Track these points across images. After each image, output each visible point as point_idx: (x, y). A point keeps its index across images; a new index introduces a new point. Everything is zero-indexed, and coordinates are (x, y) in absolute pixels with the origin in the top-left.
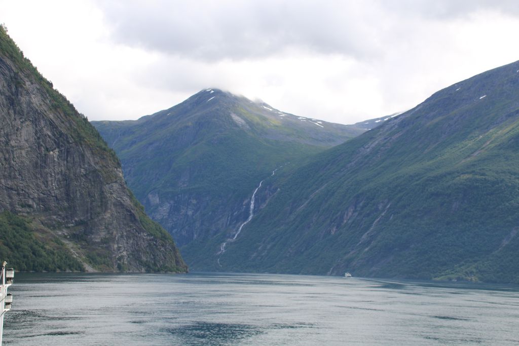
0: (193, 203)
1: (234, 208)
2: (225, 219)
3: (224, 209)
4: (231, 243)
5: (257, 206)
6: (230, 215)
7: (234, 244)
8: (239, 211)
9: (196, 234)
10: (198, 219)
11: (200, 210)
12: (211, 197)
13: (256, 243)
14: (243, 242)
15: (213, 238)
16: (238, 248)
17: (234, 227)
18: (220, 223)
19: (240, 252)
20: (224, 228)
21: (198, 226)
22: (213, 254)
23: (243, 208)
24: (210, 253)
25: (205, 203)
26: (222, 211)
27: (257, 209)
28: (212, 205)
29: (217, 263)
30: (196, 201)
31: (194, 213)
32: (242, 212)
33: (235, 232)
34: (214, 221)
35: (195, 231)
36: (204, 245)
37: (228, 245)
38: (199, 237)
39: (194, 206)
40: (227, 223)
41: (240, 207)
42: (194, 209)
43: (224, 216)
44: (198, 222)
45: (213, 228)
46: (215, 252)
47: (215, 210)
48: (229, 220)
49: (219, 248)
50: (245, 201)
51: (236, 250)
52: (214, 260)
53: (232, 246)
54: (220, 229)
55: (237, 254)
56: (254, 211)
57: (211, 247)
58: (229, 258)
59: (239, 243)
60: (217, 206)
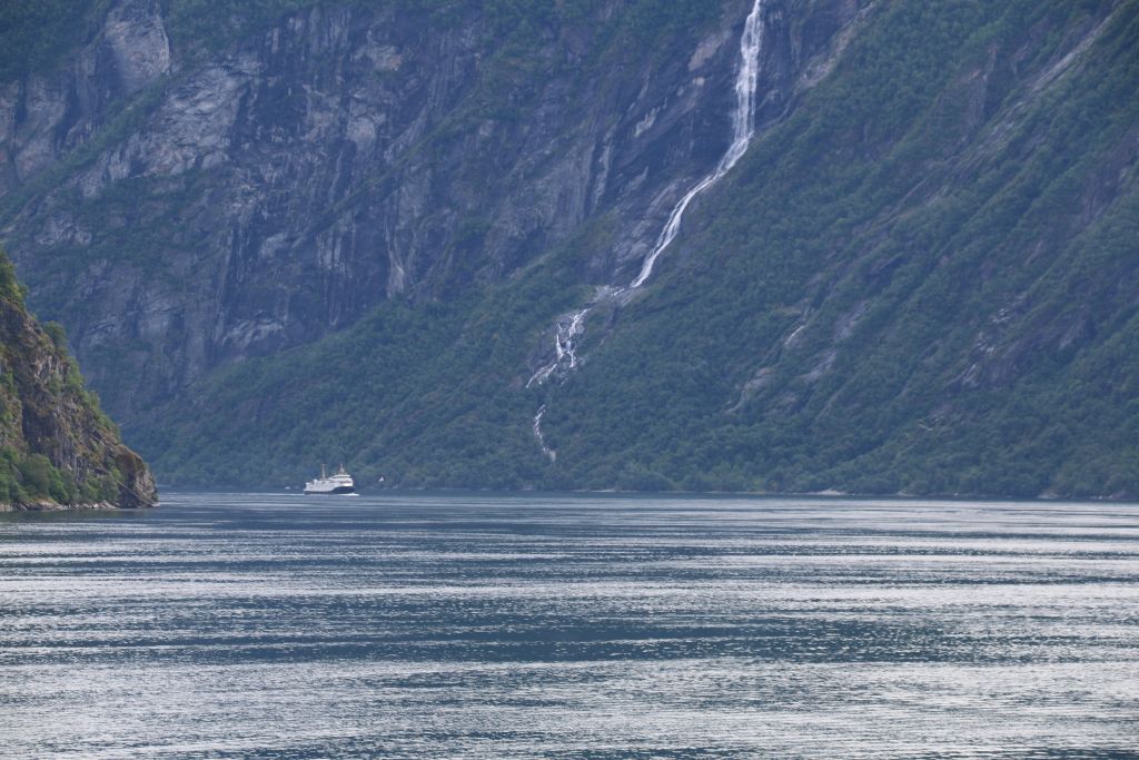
0: (382, 65)
1: (637, 93)
2: (578, 165)
3: (568, 99)
4: (617, 310)
5: (776, 75)
6: (609, 139)
7: (637, 319)
8: (668, 109)
9: (404, 262)
10: (413, 169)
11: (423, 112)
12: (491, 30)
13: (767, 305)
14: (692, 305)
15: (508, 286)
16: (660, 344)
17: (638, 210)
18: (545, 191)
19: (668, 364)
20: (572, 219)
21: (411, 211)
22: (502, 381)
23: (688, 91)
24: (484, 373)
25: (456, 66)
26: (559, 112)
27: (777, 96)
28: (496, 81)
29: (525, 440)
30: (398, 53)
31: (391, 128)
32: (688, 113)
33: (645, 245)
34: (509, 178)
35: (396, 245)
36: (450, 326)
37: (599, 323)
38: (419, 280)
39: (387, 88)
40: (590, 190)
41: (673, 84)
42: (388, 105)
43: (575, 144)
44: (411, 187)
45: (505, 222)
46: (517, 370)
47: (514, 111)
48: (603, 169)
49: (540, 347)
50: (700, 44)
51: (645, 355)
52: (513, 420)
53: (622, 331)
54: (547, 224)
55: (651, 376)
56: (761, 106)
57: (495, 336)
58: (604, 402)
59: (663, 308)
60: (529, 82)
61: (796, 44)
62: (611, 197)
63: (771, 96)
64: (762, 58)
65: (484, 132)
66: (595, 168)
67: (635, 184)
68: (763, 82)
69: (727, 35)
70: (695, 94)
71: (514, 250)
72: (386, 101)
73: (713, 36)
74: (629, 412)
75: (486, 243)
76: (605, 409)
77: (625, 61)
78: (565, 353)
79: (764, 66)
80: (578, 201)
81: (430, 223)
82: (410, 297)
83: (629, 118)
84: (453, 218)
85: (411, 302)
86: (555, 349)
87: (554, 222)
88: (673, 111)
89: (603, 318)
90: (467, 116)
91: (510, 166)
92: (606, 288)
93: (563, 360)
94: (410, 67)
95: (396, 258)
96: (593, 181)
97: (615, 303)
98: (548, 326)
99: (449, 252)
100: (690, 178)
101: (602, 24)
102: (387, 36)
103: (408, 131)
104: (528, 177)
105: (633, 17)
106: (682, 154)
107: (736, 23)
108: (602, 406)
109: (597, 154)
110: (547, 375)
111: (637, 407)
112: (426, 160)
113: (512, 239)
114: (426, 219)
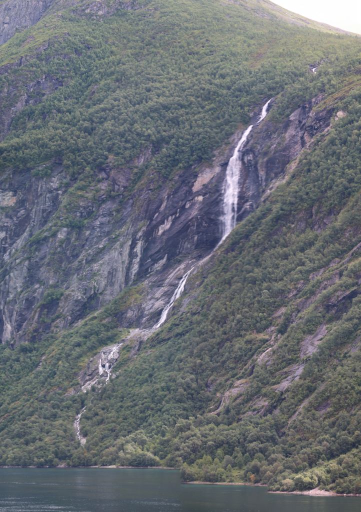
0: (4, 204)
1: (159, 207)
2: (121, 254)
3: (114, 213)
4: (141, 342)
5: (250, 193)
6: (140, 237)
7: (153, 346)
8: (179, 217)
9: (11, 321)
10: (18, 261)
11: (28, 229)
12: (68, 176)
13: (243, 333)
14: (188, 334)
15: (72, 331)
16: (164, 361)
17: (159, 281)
18: (99, 270)
19: (168, 374)
20: (116, 287)
21: (16, 288)
22: (60, 391)
23: (193, 205)
24: (49, 387)
25: (47, 199)
26: (109, 222)
27: (251, 205)
28: (69, 204)
29: (65, 431)
30: (14, 196)
31: (8, 240)
32: (192, 218)
33: (163, 302)
34: (76, 263)
35: (6, 310)
36: (33, 358)
37: (128, 351)
38: (18, 332)
39: (7, 216)
40: (128, 269)
41: (182, 201)
42: (7, 226)
43: (119, 240)
44: (16, 272)
45: (73, 291)
46: (71, 384)
47: (80, 222)
48: (137, 256)
49: (88, 368)
50: (200, 175)
51: (153, 369)
52: (60, 417)
53: (142, 355)
54: (99, 292)
55: (155, 383)
56: (240, 213)
57: (60, 362)
58: (122, 401)
59: (169, 339)
60: (90, 204)
61: (262, 173)
62: (143, 273)
63: (247, 206)
64: (242, 183)
65: (61, 236)
66: (132, 255)
67: (158, 266)
68: (242, 198)
69: (217, 170)
70: (197, 206)
71: (78, 308)
72: (5, 224)
73: (208, 170)
74: (137, 408)
75: (60, 304)
76: (121, 407)
77: (151, 188)
78: (104, 371)
79: (242, 188)
80: (120, 276)
81: (27, 294)
82: (12, 342)
83: (154, 222)
84: (41, 290)
85: (12, 345)
86: (97, 368)
87: (105, 290)
88: (183, 218)
89: (131, 348)
90: (51, 227)
91: (77, 256)
92: (137, 330)
93: (102, 376)
94: (21, 203)
95: (6, 319)
96: (130, 263)
97: (140, 337)
98: (95, 354)
99: (36, 311)
100: (194, 260)
101: (137, 167)
102: (7, 186)
103: (18, 241)
104: (89, 262)
105: (157, 161)
106: (189, 246)
107: (223, 162)
108: (120, 404)
109: (133, 246)
110: (90, 386)
111: (142, 404)
112: (25, 256)
113: (76, 301)
114: (24, 292)
